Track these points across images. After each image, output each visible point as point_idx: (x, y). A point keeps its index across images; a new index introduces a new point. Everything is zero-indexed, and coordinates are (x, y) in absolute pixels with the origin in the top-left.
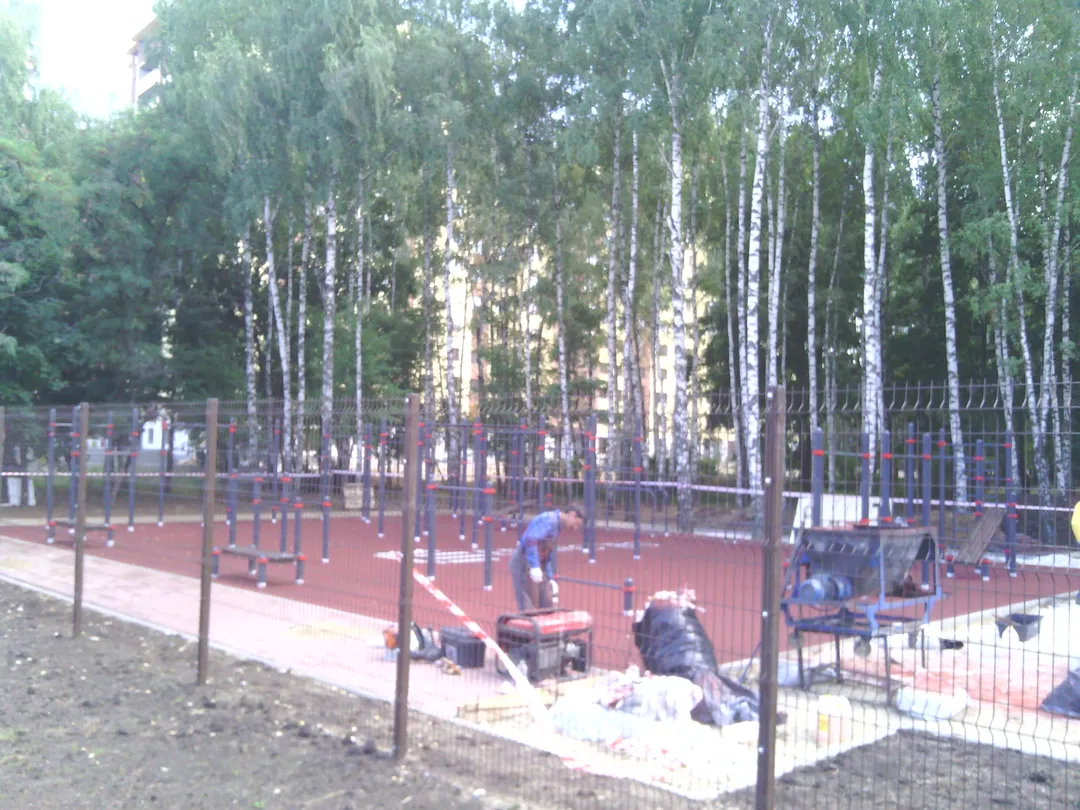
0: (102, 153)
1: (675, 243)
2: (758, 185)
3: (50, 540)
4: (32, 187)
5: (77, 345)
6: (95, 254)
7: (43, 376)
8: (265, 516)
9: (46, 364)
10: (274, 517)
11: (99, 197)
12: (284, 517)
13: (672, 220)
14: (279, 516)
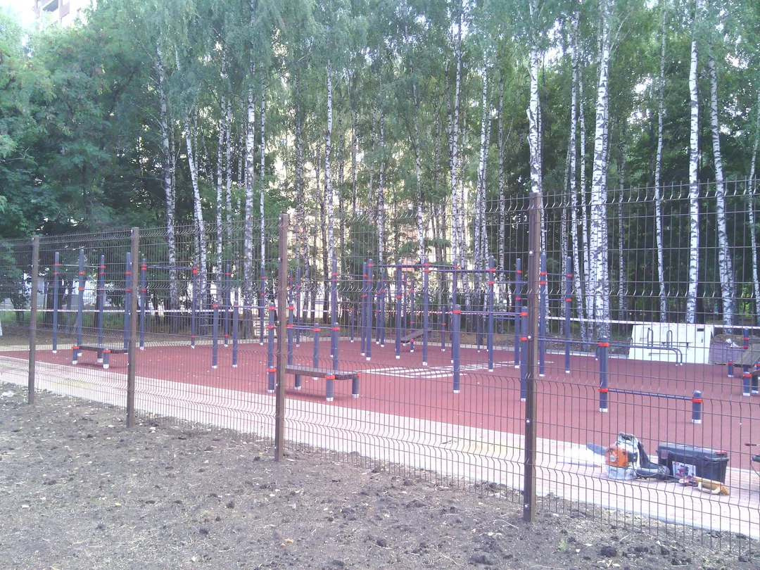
0: (68, 49)
1: (533, 130)
2: (603, 85)
3: (75, 362)
4: (13, 73)
5: (50, 205)
6: (66, 130)
7: (23, 229)
8: (220, 342)
9: (24, 220)
10: (226, 343)
11: (69, 84)
12: (235, 343)
13: (531, 113)
14: (231, 342)
